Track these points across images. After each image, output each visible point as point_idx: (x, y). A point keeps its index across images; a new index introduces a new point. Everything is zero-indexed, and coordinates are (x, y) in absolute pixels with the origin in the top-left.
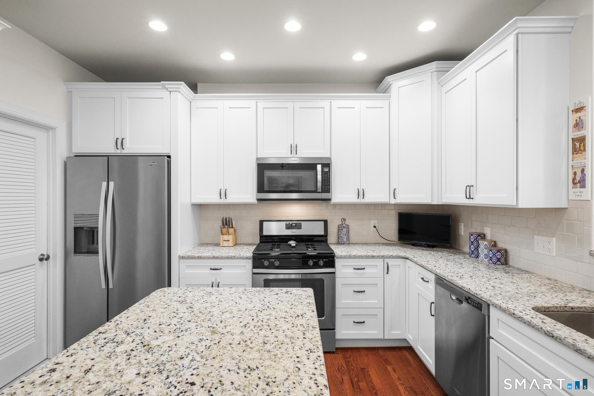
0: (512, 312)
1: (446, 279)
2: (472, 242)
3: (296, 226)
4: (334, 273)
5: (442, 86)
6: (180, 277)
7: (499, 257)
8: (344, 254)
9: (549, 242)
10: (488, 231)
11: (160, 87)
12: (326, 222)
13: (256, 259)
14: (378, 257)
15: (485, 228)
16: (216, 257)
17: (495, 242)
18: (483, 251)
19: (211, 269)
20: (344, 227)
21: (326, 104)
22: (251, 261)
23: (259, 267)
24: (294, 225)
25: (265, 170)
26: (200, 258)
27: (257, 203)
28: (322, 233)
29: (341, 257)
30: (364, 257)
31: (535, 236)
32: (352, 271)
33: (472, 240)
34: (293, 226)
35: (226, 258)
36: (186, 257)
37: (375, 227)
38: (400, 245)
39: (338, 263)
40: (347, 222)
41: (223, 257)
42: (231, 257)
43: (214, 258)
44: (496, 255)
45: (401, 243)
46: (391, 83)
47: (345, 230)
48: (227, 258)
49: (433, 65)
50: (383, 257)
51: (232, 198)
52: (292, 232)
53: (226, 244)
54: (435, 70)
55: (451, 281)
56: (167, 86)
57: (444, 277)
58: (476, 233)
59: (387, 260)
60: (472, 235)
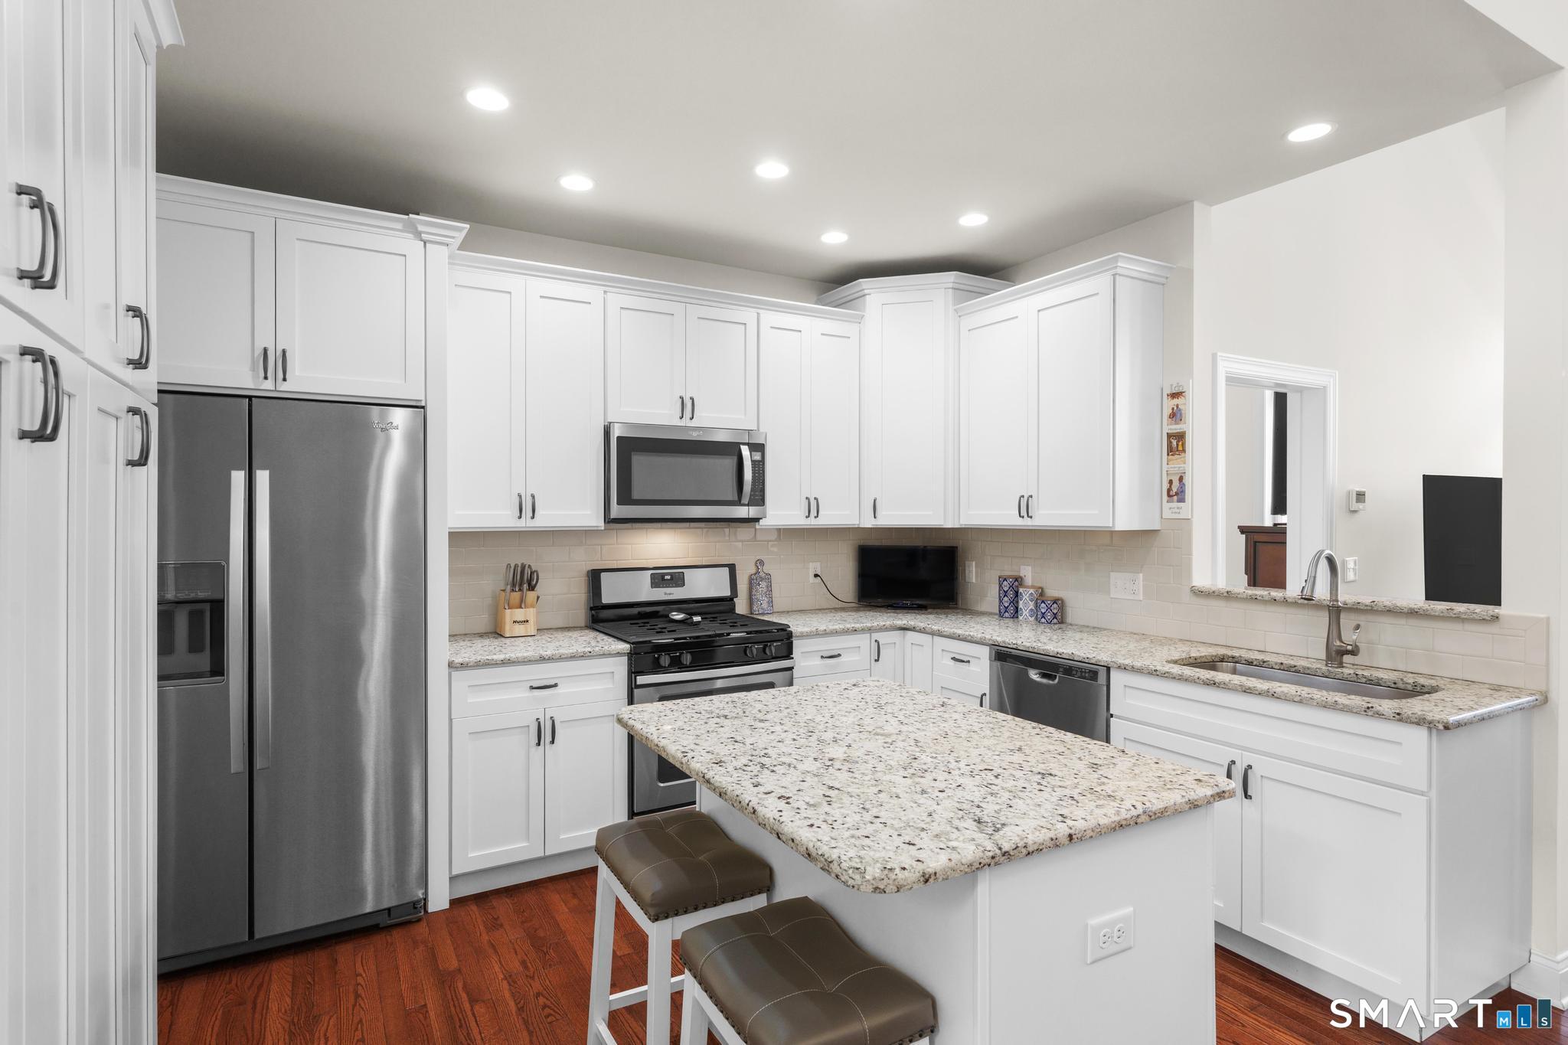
0: (1154, 668)
1: (1019, 648)
2: (1006, 592)
3: (672, 579)
4: (791, 669)
5: (960, 316)
6: (452, 717)
7: (1055, 611)
8: (806, 629)
9: (1134, 581)
10: (1027, 573)
11: (399, 226)
12: (732, 568)
13: (639, 654)
14: (863, 630)
15: (1022, 567)
16: (547, 658)
17: (1042, 589)
18: (1026, 604)
19: (532, 688)
20: (762, 579)
21: (748, 315)
22: (625, 659)
23: (642, 672)
24: (668, 577)
25: (632, 453)
26: (505, 663)
27: (603, 528)
28: (727, 593)
29: (802, 636)
30: (841, 633)
31: (1112, 574)
32: (818, 661)
33: (1006, 589)
34: (667, 580)
35: (571, 657)
36: (471, 664)
37: (816, 576)
38: (862, 609)
39: (798, 647)
40: (767, 568)
41: (563, 656)
42: (582, 654)
43: (543, 659)
44: (1052, 608)
45: (866, 606)
46: (866, 292)
47: (763, 584)
48: (573, 657)
49: (950, 277)
50: (870, 630)
51: (548, 517)
52: (666, 594)
53: (519, 630)
54: (951, 285)
55: (1031, 650)
56: (420, 228)
57: (1014, 646)
58: (1010, 577)
59: (876, 636)
60: (1005, 580)
